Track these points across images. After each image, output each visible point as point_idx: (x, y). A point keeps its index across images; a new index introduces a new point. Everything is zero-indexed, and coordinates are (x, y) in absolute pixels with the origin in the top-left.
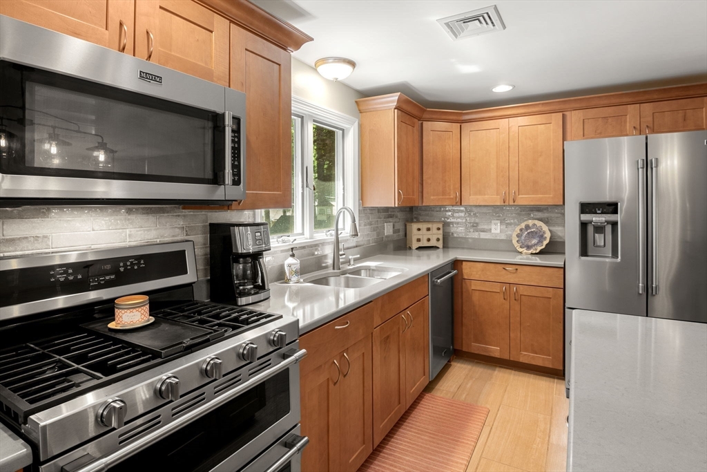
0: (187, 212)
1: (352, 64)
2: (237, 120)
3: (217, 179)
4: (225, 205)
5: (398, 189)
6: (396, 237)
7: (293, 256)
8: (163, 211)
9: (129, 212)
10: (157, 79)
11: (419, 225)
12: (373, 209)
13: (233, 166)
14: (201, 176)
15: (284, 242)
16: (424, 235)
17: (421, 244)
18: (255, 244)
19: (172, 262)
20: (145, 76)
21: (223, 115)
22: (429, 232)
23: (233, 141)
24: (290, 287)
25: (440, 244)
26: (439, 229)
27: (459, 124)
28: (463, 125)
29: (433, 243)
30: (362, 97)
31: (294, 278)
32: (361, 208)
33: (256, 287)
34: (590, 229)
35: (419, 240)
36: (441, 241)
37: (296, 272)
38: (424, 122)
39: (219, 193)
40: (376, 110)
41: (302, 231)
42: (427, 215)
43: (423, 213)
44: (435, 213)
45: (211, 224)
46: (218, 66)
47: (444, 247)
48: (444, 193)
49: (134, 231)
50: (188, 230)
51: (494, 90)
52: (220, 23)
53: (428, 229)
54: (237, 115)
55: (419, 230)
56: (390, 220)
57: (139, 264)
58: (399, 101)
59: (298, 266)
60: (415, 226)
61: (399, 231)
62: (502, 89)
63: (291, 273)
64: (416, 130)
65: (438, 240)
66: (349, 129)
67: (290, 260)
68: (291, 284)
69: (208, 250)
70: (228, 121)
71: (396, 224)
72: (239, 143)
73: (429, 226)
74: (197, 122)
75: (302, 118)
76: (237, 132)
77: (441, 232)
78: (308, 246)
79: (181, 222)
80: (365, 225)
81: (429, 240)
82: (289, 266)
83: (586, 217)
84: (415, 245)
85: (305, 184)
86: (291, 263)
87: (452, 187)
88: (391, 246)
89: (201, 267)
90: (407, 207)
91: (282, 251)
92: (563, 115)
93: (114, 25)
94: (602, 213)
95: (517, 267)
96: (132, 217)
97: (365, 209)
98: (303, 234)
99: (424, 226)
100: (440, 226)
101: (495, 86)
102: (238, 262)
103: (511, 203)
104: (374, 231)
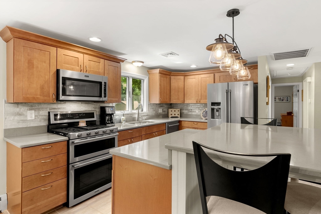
0: (95, 103)
1: (143, 62)
2: (105, 83)
3: (100, 96)
4: (103, 102)
5: (160, 98)
6: (164, 113)
7: (124, 116)
8: (89, 103)
9: (82, 103)
10: (88, 76)
11: (172, 110)
12: (154, 104)
13: (104, 93)
14: (97, 96)
15: (122, 112)
16: (173, 113)
17: (172, 116)
18: (111, 112)
19: (91, 115)
20: (86, 76)
21: (102, 82)
22: (175, 112)
23: (104, 88)
24: (122, 124)
25: (179, 116)
26: (178, 111)
27: (183, 77)
28: (185, 77)
29: (176, 115)
30: (150, 69)
31: (124, 122)
32: (149, 104)
33: (111, 122)
34: (215, 110)
35: (171, 115)
36: (179, 115)
37: (124, 120)
38: (171, 76)
39: (101, 99)
40: (153, 74)
41: (128, 110)
42: (176, 106)
43: (175, 106)
44: (178, 106)
45: (101, 107)
46: (101, 70)
47: (180, 117)
48: (178, 99)
49: (83, 107)
50: (95, 108)
51: (191, 67)
52: (102, 60)
53: (175, 111)
54: (105, 82)
55: (171, 111)
56: (161, 107)
57: (84, 115)
58: (159, 71)
59: (125, 119)
60: (170, 110)
61: (165, 111)
62: (193, 66)
63: (123, 121)
64: (168, 79)
65: (178, 115)
66: (145, 79)
67: (123, 117)
68: (123, 124)
69: (100, 113)
70: (103, 84)
71: (164, 109)
72: (106, 88)
73: (175, 110)
74: (96, 84)
75: (129, 77)
76: (105, 85)
77: (179, 112)
78: (130, 114)
79: (94, 106)
80: (151, 109)
81: (175, 115)
82: (122, 119)
83: (213, 107)
84: (170, 116)
85: (129, 96)
86: (123, 118)
87: (181, 97)
88: (161, 116)
89: (98, 117)
90: (169, 104)
91: (121, 115)
92: (214, 74)
93: (79, 66)
94: (217, 106)
95: (197, 123)
96: (82, 104)
97: (151, 104)
98: (129, 111)
99: (173, 110)
100: (179, 110)
101: (191, 65)
102: (107, 116)
103: (199, 103)
104: (154, 111)
